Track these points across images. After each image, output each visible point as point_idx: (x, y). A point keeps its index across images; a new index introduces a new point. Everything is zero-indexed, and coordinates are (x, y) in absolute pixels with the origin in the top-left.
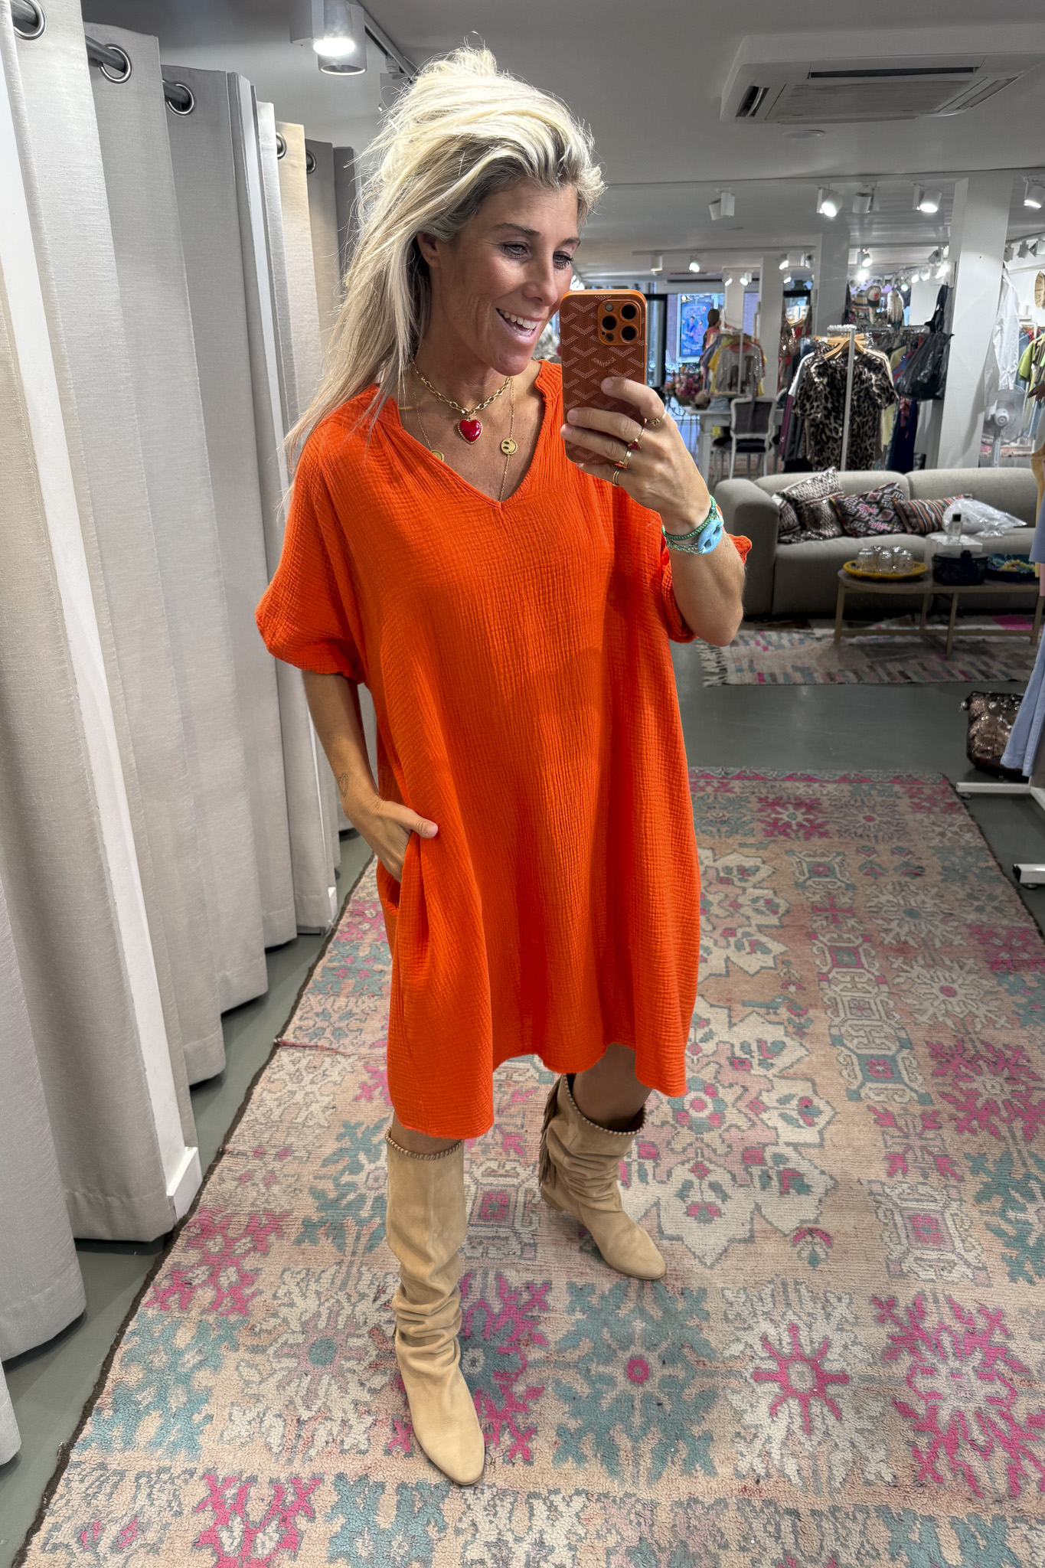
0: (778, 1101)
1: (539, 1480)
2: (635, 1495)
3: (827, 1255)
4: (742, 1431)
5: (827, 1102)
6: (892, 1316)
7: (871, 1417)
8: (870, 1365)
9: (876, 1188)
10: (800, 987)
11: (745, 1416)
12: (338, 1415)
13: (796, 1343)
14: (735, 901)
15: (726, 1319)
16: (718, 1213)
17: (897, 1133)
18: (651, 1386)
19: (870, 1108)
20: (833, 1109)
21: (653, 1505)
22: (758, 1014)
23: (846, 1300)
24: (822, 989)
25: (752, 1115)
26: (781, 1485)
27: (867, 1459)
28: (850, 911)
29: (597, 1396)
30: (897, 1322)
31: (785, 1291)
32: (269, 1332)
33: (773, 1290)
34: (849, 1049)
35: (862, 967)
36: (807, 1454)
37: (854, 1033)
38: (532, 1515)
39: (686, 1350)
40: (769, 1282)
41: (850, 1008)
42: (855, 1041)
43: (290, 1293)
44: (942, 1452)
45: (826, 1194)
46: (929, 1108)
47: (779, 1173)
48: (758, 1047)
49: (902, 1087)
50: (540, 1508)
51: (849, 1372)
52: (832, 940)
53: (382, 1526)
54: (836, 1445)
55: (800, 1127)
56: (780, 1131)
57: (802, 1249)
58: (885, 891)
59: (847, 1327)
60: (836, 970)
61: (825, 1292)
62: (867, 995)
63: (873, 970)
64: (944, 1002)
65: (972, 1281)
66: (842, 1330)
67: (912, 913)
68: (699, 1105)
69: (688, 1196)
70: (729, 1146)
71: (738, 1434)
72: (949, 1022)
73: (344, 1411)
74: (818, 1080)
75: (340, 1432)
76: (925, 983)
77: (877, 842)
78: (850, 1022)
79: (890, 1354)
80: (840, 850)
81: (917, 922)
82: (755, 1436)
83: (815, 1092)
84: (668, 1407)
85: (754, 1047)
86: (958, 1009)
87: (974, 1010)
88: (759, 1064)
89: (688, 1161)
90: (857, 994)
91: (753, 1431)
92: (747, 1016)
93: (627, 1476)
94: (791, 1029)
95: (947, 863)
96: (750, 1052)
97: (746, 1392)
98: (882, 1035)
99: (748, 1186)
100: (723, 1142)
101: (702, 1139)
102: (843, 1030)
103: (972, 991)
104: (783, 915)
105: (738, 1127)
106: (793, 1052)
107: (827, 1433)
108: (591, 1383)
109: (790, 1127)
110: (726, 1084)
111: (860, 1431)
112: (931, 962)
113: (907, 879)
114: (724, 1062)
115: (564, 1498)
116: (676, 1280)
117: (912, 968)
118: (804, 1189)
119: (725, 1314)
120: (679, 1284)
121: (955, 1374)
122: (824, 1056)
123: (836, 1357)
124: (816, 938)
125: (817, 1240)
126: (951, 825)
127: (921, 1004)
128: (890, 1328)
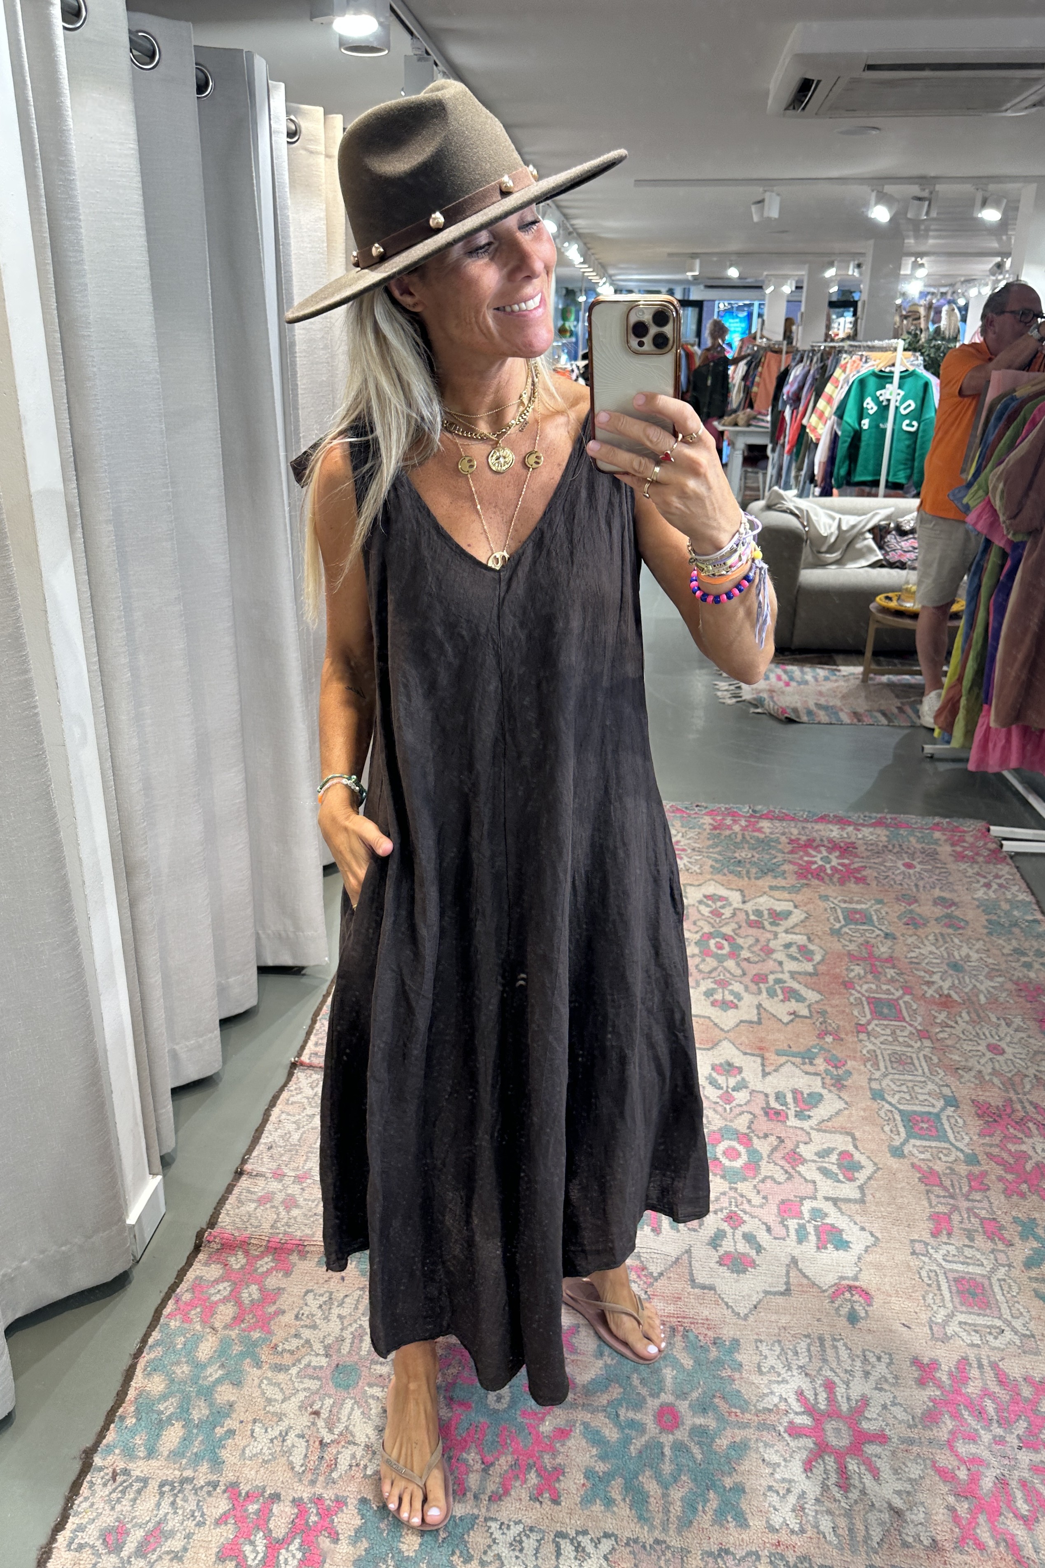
0: (816, 1154)
1: (568, 1521)
2: (665, 1542)
3: (866, 1312)
4: (774, 1484)
5: (868, 1157)
6: (934, 1379)
7: (910, 1479)
8: (910, 1427)
9: (919, 1247)
10: (838, 1039)
11: (778, 1470)
12: (361, 1439)
13: (831, 1399)
14: (767, 945)
15: (761, 1372)
16: (753, 1264)
17: (942, 1193)
18: (681, 1434)
19: (913, 1165)
20: (875, 1164)
21: (685, 1552)
22: (794, 1064)
23: (886, 1359)
24: (861, 1041)
25: (787, 1166)
26: (814, 1541)
27: (906, 1521)
28: (891, 960)
29: (626, 1441)
30: (939, 1386)
31: (822, 1345)
32: (292, 1353)
33: (809, 1345)
34: (890, 1104)
35: (904, 1020)
36: (843, 1512)
37: (897, 1089)
38: (558, 1554)
39: (716, 1400)
40: (805, 1336)
41: (891, 1062)
42: (897, 1097)
43: (313, 1315)
44: (982, 1519)
45: (866, 1251)
46: (976, 1170)
47: (816, 1228)
48: (795, 1099)
49: (947, 1145)
50: (567, 1548)
51: (887, 1432)
52: (869, 990)
53: (406, 1554)
54: (873, 1505)
55: (839, 1181)
56: (819, 1183)
57: (841, 1306)
58: (926, 942)
59: (886, 1387)
60: (876, 1022)
61: (864, 1351)
62: (910, 1049)
63: (916, 1024)
64: (991, 1059)
65: (1019, 1348)
66: (881, 1389)
67: (956, 967)
68: (732, 1154)
69: (721, 1246)
70: (764, 1198)
71: (770, 1488)
72: (996, 1080)
73: (367, 1435)
74: (858, 1135)
75: (363, 1456)
76: (971, 1040)
77: (918, 891)
78: (890, 1077)
79: (931, 1417)
80: (879, 897)
81: (961, 975)
82: (789, 1491)
83: (856, 1147)
84: (699, 1457)
85: (789, 1098)
86: (1005, 1068)
87: (1024, 1071)
88: (796, 1116)
89: (721, 1210)
90: (898, 1048)
91: (786, 1485)
92: (781, 1065)
93: (657, 1522)
94: (828, 1081)
95: (995, 918)
96: (785, 1104)
97: (780, 1446)
98: (926, 1091)
99: (784, 1239)
100: (758, 1192)
101: (736, 1189)
102: (885, 1083)
103: (1020, 1050)
104: (818, 963)
105: (772, 1178)
106: (830, 1105)
107: (863, 1492)
108: (621, 1428)
109: (829, 1182)
110: (761, 1135)
111: (898, 1493)
112: (976, 1018)
113: (950, 931)
114: (758, 1112)
115: (592, 1540)
116: (708, 1329)
117: (956, 1023)
118: (842, 1245)
119: (759, 1367)
120: (710, 1333)
121: (999, 1441)
122: (864, 1110)
123: (875, 1416)
124: (854, 989)
125: (856, 1297)
126: (997, 876)
127: (967, 1060)
128: (933, 1392)
